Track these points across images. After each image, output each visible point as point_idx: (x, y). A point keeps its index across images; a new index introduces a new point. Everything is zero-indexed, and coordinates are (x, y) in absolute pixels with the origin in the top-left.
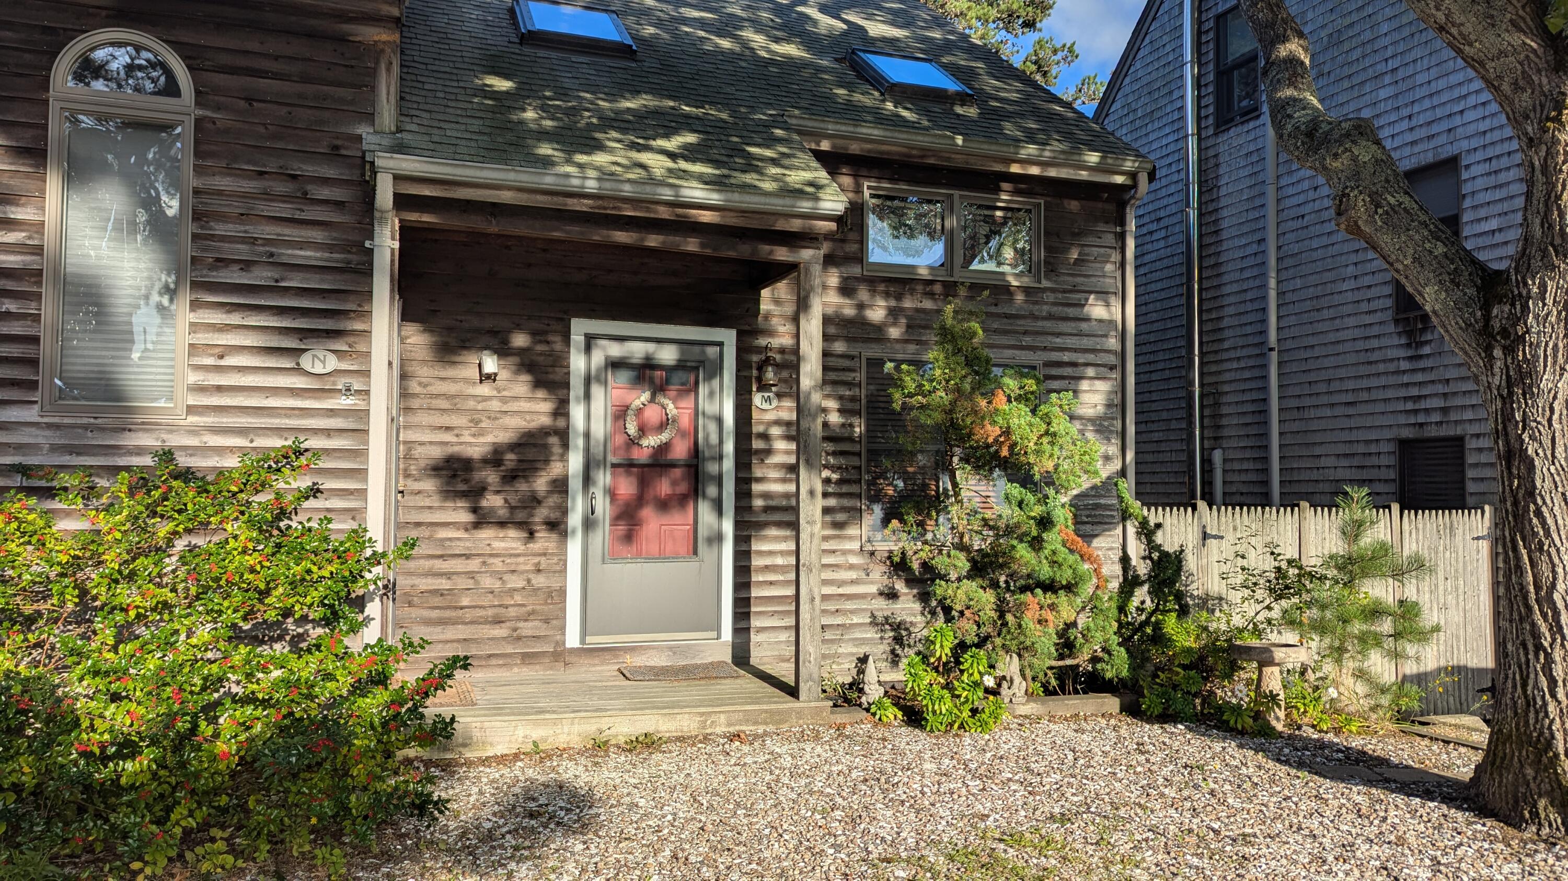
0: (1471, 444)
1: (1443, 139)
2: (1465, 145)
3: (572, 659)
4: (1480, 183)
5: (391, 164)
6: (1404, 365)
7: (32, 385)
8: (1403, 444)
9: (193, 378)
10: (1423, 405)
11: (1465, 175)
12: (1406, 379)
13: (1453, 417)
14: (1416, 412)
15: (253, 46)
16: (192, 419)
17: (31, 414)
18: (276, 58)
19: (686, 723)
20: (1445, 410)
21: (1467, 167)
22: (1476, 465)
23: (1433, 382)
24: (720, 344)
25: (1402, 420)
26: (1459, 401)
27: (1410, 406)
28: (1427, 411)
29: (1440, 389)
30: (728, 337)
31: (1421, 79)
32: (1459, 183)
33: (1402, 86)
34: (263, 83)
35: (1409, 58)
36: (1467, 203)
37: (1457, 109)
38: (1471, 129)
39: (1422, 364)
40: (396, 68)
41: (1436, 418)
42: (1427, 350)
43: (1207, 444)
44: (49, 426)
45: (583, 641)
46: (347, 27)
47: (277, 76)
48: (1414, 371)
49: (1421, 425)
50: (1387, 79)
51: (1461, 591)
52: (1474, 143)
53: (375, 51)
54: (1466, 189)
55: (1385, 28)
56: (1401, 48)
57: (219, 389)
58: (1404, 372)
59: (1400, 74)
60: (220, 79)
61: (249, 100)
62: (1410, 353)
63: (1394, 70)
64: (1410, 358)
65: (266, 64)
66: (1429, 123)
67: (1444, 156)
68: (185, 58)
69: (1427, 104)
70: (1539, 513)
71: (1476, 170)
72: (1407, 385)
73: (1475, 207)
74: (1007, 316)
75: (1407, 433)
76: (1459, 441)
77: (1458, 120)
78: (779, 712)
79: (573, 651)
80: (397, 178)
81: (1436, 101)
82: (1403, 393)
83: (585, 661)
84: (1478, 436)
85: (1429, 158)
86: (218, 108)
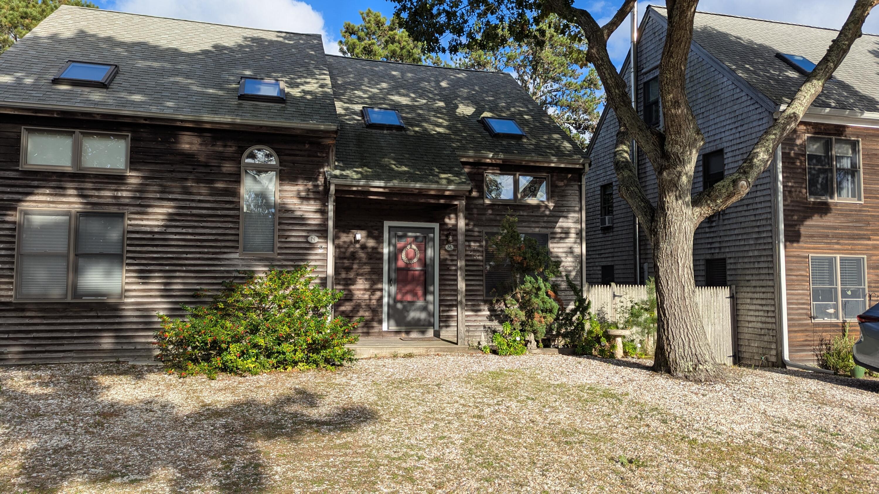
0: (728, 261)
1: (718, 142)
2: (725, 145)
3: (385, 334)
4: (730, 160)
5: (335, 181)
6: (707, 230)
7: (237, 248)
8: (707, 261)
9: (279, 245)
10: (713, 246)
11: (725, 157)
12: (708, 235)
13: (723, 250)
14: (711, 248)
15: (294, 147)
16: (279, 257)
17: (237, 256)
18: (301, 151)
19: (422, 351)
20: (720, 248)
21: (726, 153)
22: (730, 269)
23: (716, 237)
24: (434, 228)
25: (707, 251)
26: (724, 244)
27: (709, 246)
28: (714, 248)
29: (718, 239)
30: (436, 226)
31: (711, 117)
32: (724, 159)
33: (705, 120)
34: (297, 158)
35: (708, 109)
36: (726, 168)
37: (723, 130)
38: (727, 139)
39: (712, 230)
40: (334, 150)
41: (717, 251)
42: (714, 224)
43: (642, 261)
44: (242, 259)
45: (388, 328)
46: (320, 140)
47: (301, 156)
48: (710, 232)
49: (713, 253)
50: (701, 116)
51: (721, 318)
52: (729, 144)
53: (329, 146)
54: (726, 162)
55: (700, 96)
56: (705, 104)
57: (286, 248)
58: (707, 233)
59: (705, 115)
60: (286, 158)
61: (294, 163)
62: (709, 225)
63: (703, 113)
64: (709, 227)
65: (298, 152)
66: (714, 135)
67: (719, 148)
68: (276, 152)
69: (713, 127)
70: (660, 282)
71: (729, 155)
72: (708, 238)
73: (728, 169)
74: (537, 216)
75: (708, 257)
76: (724, 259)
77: (723, 135)
78: (451, 348)
79: (385, 332)
80: (336, 185)
81: (716, 126)
82: (707, 241)
83: (389, 335)
84: (730, 258)
85: (714, 149)
86: (285, 166)
